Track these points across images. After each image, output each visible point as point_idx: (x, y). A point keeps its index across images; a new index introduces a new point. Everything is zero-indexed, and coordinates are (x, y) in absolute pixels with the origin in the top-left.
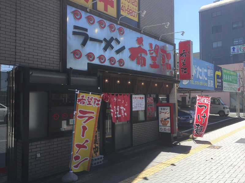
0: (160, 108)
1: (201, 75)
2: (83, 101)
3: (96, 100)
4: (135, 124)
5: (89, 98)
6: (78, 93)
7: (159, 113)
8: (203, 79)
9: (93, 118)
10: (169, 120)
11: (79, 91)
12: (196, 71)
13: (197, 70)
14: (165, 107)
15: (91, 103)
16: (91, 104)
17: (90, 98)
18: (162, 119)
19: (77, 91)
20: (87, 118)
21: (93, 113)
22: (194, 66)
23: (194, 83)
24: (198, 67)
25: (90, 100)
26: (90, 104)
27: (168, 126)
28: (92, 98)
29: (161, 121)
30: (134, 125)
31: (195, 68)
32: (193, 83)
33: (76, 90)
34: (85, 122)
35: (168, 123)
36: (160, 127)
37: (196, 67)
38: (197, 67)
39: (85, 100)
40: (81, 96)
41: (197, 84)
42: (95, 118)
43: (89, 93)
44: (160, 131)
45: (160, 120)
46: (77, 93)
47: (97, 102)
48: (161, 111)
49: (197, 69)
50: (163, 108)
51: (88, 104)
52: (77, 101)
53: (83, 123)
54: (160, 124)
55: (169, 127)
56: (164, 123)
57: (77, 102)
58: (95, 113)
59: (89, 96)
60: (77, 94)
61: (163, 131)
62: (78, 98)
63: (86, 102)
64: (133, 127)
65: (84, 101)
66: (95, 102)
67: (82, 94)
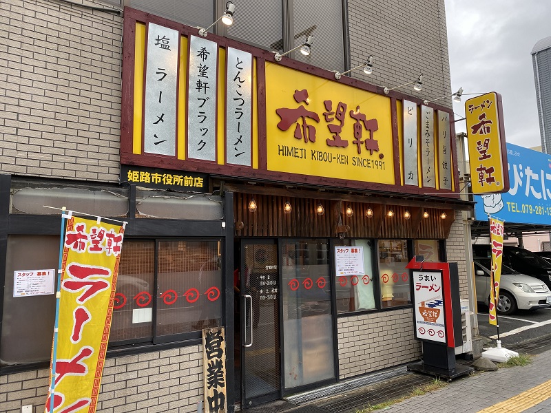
0: (416, 275)
1: (539, 190)
2: (80, 242)
3: (112, 239)
4: (345, 319)
5: (94, 231)
6: (69, 217)
7: (415, 288)
8: (545, 199)
9: (106, 285)
10: (440, 307)
11: (71, 212)
12: (524, 179)
13: (525, 176)
14: (429, 274)
15: (100, 246)
16: (101, 249)
17: (97, 233)
18: (423, 303)
19: (67, 213)
20: (88, 287)
21: (106, 273)
22: (515, 166)
23: (520, 208)
24: (528, 168)
25: (98, 239)
26: (96, 248)
27: (439, 325)
28: (104, 231)
29: (422, 310)
30: (339, 320)
31: (519, 171)
32: (514, 209)
33: (64, 209)
34: (82, 300)
35: (438, 315)
36: (418, 326)
37: (521, 168)
38: (524, 167)
39: (85, 237)
40: (75, 227)
41: (529, 211)
42: (110, 286)
43: (96, 219)
44: (419, 335)
45: (417, 306)
46: (64, 216)
47: (114, 244)
48: (420, 282)
49: (524, 173)
50: (425, 274)
51: (91, 249)
52: (66, 239)
53: (80, 302)
54: (419, 317)
55: (442, 325)
56: (428, 315)
57: (65, 244)
58: (111, 273)
59: (94, 228)
60: (66, 220)
61: (427, 337)
62: (67, 233)
63: (89, 244)
64: (339, 326)
65: (83, 240)
66: (110, 244)
67: (78, 222)
